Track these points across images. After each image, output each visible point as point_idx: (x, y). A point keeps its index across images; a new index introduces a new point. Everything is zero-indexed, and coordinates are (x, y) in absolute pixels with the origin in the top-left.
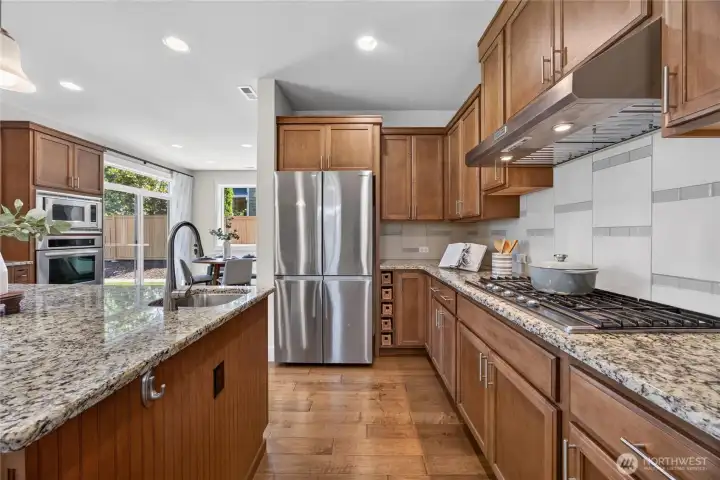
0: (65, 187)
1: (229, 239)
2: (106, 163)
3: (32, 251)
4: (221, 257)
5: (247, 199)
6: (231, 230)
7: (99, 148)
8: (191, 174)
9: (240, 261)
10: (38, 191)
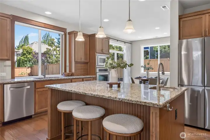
0: (101, 52)
1: (149, 69)
2: (110, 43)
3: (95, 73)
4: (145, 77)
5: (149, 51)
6: (149, 66)
7: (108, 38)
8: (131, 43)
9: (154, 79)
10: (97, 54)
